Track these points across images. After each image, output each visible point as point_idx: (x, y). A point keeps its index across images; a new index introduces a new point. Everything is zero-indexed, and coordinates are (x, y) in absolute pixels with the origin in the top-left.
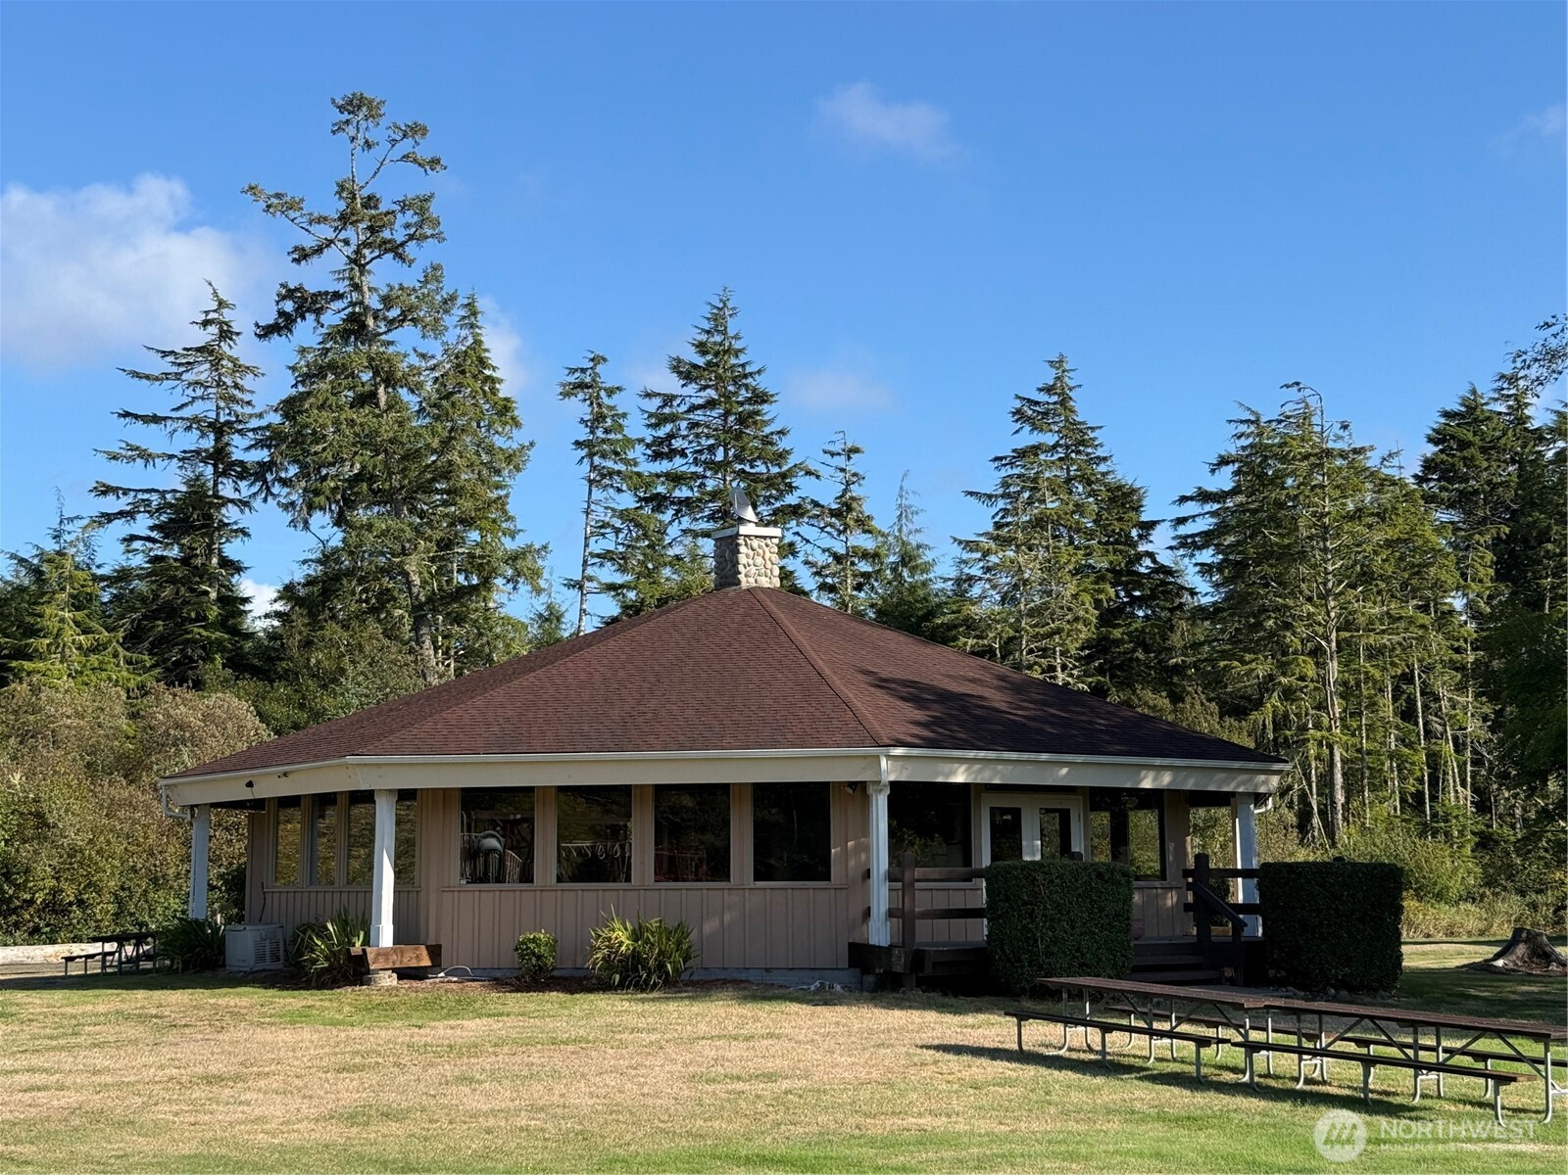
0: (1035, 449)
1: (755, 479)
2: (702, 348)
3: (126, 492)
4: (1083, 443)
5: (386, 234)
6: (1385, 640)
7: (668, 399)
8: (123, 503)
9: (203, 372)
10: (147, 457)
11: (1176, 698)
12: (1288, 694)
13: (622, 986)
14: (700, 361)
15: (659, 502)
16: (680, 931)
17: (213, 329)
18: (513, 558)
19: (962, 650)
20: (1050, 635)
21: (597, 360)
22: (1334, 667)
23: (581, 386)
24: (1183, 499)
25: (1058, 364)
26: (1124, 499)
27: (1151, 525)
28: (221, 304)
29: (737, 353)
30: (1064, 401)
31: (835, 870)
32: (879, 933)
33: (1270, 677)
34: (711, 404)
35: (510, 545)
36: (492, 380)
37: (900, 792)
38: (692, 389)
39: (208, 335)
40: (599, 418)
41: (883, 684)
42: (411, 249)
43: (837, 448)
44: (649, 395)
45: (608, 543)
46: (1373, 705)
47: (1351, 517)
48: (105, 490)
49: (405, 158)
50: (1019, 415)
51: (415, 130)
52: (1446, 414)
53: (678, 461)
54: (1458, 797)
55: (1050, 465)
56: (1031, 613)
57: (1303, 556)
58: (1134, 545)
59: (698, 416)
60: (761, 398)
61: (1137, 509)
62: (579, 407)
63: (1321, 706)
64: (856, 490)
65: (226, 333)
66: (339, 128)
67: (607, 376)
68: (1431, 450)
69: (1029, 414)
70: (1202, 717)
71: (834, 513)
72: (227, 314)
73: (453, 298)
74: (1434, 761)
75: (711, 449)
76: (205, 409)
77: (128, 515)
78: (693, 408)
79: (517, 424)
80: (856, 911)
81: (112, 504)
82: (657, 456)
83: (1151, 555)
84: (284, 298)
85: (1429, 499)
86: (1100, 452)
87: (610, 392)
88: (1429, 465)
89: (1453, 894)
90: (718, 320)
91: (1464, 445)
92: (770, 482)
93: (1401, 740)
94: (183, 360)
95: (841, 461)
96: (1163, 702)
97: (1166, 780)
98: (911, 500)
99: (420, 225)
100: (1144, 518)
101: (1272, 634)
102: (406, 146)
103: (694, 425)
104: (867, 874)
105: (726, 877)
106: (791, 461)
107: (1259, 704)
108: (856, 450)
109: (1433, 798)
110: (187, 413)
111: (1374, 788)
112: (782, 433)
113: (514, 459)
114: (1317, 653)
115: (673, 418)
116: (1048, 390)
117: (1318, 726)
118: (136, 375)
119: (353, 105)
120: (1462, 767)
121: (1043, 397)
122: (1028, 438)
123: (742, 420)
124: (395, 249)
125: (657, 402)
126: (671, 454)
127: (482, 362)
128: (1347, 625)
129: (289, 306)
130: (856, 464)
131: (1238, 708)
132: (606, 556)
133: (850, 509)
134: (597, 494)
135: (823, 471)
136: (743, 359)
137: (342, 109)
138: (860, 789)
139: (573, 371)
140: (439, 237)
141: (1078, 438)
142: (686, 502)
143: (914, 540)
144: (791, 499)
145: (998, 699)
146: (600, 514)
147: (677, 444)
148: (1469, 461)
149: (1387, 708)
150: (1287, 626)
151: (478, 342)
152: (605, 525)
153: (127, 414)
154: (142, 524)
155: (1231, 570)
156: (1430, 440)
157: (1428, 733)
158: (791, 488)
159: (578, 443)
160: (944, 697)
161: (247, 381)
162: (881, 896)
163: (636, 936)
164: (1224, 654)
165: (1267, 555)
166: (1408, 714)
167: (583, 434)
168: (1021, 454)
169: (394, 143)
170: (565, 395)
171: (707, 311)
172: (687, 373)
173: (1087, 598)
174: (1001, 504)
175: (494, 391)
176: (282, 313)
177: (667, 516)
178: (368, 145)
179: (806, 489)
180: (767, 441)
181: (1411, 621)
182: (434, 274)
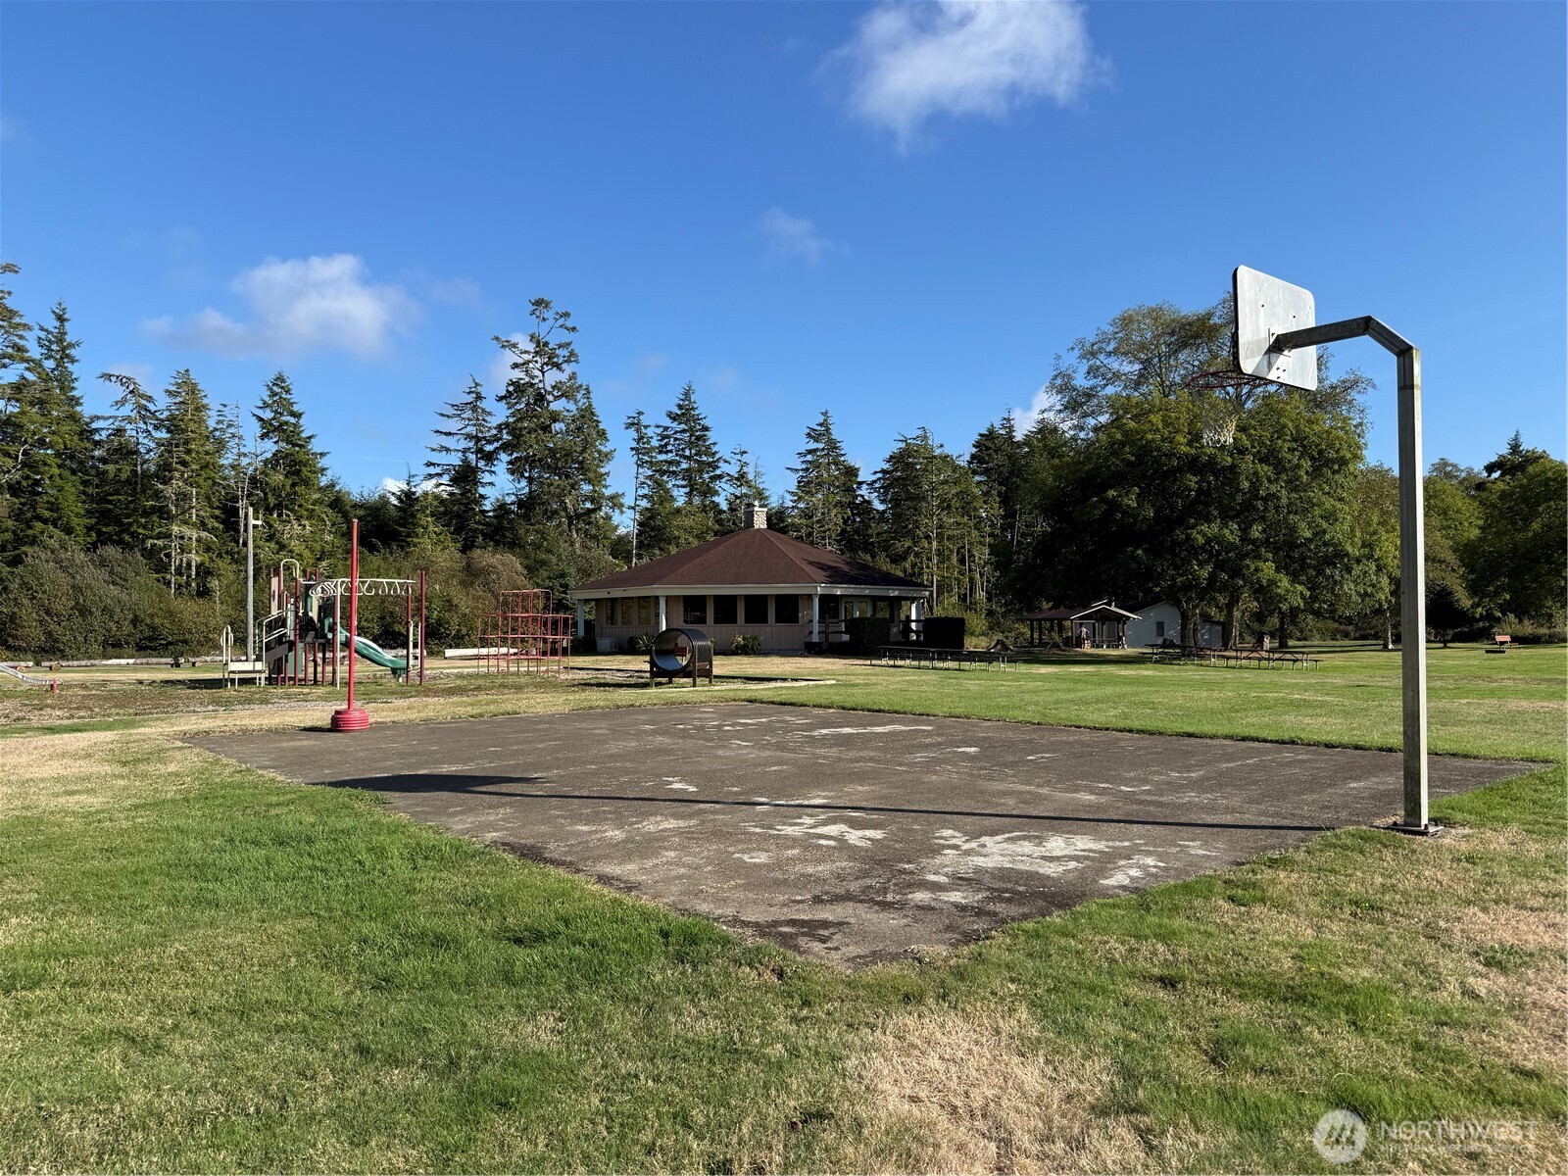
0: (816, 450)
1: (703, 462)
2: (680, 407)
3: (439, 465)
4: (836, 448)
5: (555, 360)
6: (955, 532)
7: (666, 429)
8: (438, 470)
9: (468, 414)
10: (448, 450)
11: (873, 556)
12: (917, 555)
13: (741, 654)
14: (679, 412)
15: (664, 473)
16: (755, 639)
17: (474, 395)
18: (612, 498)
19: (791, 537)
20: (825, 532)
21: (640, 413)
22: (935, 543)
23: (633, 424)
24: (876, 473)
25: (825, 414)
26: (851, 472)
27: (860, 483)
28: (477, 384)
29: (693, 409)
30: (828, 430)
31: (800, 620)
32: (816, 638)
33: (909, 548)
34: (684, 431)
35: (607, 492)
36: (598, 422)
37: (822, 597)
38: (675, 424)
39: (471, 398)
40: (641, 438)
41: (811, 563)
42: (564, 366)
43: (737, 451)
44: (657, 427)
45: (646, 491)
46: (949, 559)
47: (942, 483)
48: (429, 464)
49: (561, 326)
50: (809, 435)
51: (566, 315)
52: (981, 435)
53: (670, 455)
54: (981, 595)
55: (822, 456)
56: (818, 522)
57: (924, 498)
58: (854, 491)
59: (678, 436)
60: (706, 429)
61: (857, 477)
62: (632, 433)
63: (929, 559)
64: (745, 469)
65: (479, 397)
66: (533, 313)
67: (644, 420)
68: (974, 450)
69: (813, 435)
70: (884, 564)
71: (737, 479)
72: (479, 389)
73: (581, 386)
74: (972, 581)
75: (683, 449)
76: (472, 430)
77: (439, 475)
78: (676, 432)
79: (607, 440)
80: (807, 632)
81: (432, 470)
82: (660, 452)
83: (862, 496)
84: (509, 385)
85: (975, 473)
86: (842, 452)
87: (646, 427)
88: (973, 457)
89: (977, 633)
90: (687, 394)
91: (988, 448)
92: (709, 464)
93: (959, 572)
94: (460, 408)
95: (739, 457)
96: (868, 557)
97: (896, 593)
98: (760, 469)
99: (569, 357)
100: (859, 480)
101: (911, 530)
102: (561, 321)
103: (676, 439)
104: (811, 621)
105: (766, 622)
106: (717, 456)
107: (905, 559)
108: (745, 452)
109: (971, 596)
110: (463, 432)
111: (948, 592)
112: (714, 444)
113: (607, 457)
114: (928, 537)
115: (668, 437)
116: (821, 425)
117: (928, 567)
118: (442, 415)
119: (539, 303)
120: (982, 584)
121: (819, 428)
122: (813, 445)
123: (698, 438)
124: (558, 366)
125: (661, 429)
126: (667, 452)
127: (592, 414)
128: (940, 527)
129: (511, 388)
130: (745, 458)
131: (897, 559)
132: (644, 496)
133: (743, 477)
134: (640, 470)
135: (732, 461)
136: (696, 412)
137: (533, 304)
138: (810, 597)
139: (629, 418)
140: (577, 362)
141: (833, 445)
142: (674, 472)
143: (761, 486)
144: (718, 472)
145: (845, 568)
146: (642, 478)
147: (669, 448)
148: (989, 455)
149: (955, 559)
150: (917, 527)
151: (590, 405)
152: (644, 483)
153: (438, 431)
154: (445, 479)
155: (896, 502)
156: (974, 446)
157: (970, 570)
158: (718, 467)
159: (632, 449)
160: (830, 568)
161: (488, 418)
162: (816, 628)
163: (744, 639)
164: (893, 538)
165: (910, 498)
166: (962, 561)
167: (634, 445)
168: (810, 452)
169: (556, 320)
170: (627, 428)
171: (682, 391)
172: (674, 417)
173: (839, 516)
174: (801, 473)
175: (597, 426)
176: (508, 391)
177: (665, 478)
178: (544, 319)
179: (724, 468)
180: (708, 447)
181: (965, 524)
182: (573, 376)
